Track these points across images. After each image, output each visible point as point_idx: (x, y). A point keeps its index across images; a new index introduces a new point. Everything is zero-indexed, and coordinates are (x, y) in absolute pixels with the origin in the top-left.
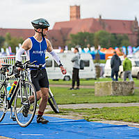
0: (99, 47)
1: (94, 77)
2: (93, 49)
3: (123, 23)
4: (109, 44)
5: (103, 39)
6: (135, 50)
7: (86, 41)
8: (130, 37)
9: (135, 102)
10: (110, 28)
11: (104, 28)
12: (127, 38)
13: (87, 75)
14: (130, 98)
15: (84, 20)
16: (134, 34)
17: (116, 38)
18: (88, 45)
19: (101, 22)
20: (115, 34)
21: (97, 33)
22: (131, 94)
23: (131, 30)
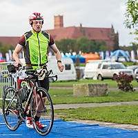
0: (80, 52)
1: (75, 79)
2: (74, 54)
3: (101, 30)
4: (89, 49)
5: (84, 44)
6: (112, 54)
7: (68, 46)
8: (107, 43)
9: (108, 102)
10: (89, 35)
11: (84, 35)
12: (104, 44)
13: (69, 77)
14: (104, 99)
15: (67, 28)
16: (111, 40)
17: (95, 44)
18: (71, 51)
19: (81, 30)
20: (94, 40)
21: (78, 40)
22: (105, 95)
23: (108, 37)
